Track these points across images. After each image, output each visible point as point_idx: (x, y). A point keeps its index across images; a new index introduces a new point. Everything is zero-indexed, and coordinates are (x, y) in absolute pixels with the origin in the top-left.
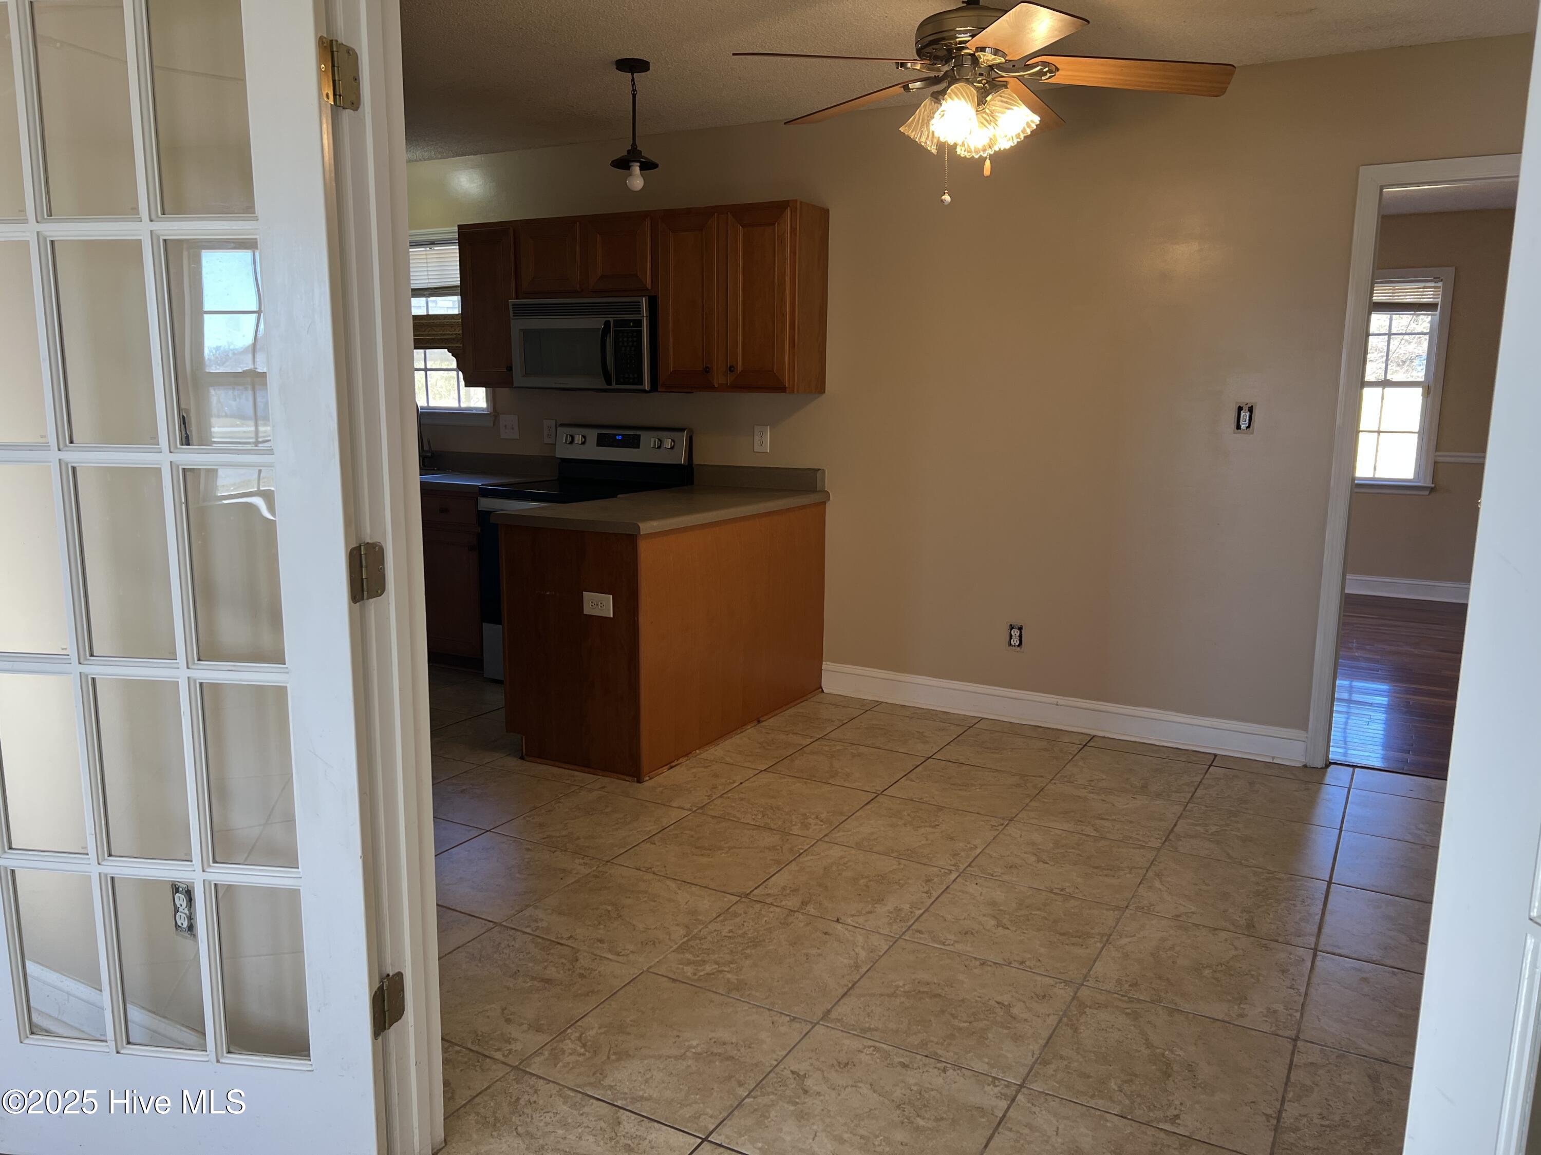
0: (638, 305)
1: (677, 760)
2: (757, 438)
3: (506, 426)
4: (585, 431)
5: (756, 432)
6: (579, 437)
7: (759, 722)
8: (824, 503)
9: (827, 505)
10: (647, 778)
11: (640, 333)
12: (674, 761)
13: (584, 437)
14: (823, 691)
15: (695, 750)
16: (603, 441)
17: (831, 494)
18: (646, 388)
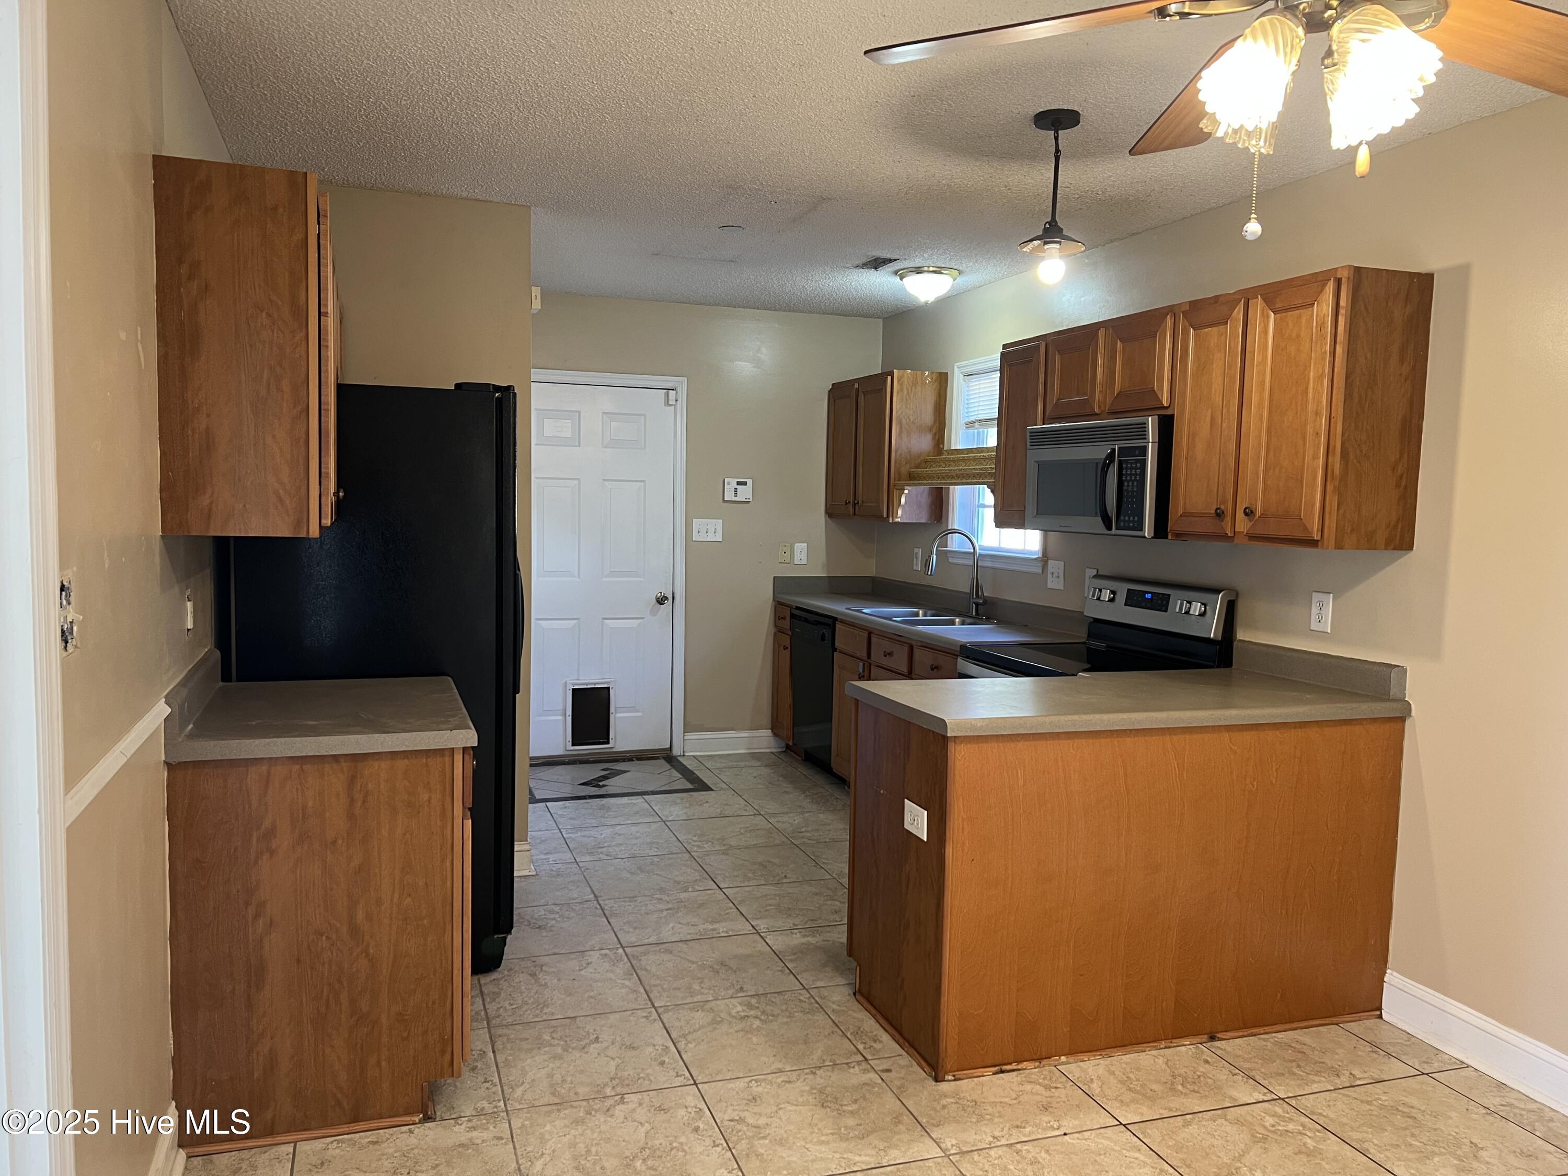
0: (1141, 430)
1: (1019, 1062)
2: (1315, 610)
3: (1052, 573)
4: (1115, 585)
5: (1314, 601)
6: (1107, 592)
7: (1212, 1038)
8: (1402, 720)
9: (1407, 723)
10: (950, 1078)
11: (1144, 463)
12: (1010, 1064)
13: (1113, 592)
14: (1380, 1016)
15: (1060, 1056)
16: (1134, 599)
17: (1413, 706)
18: (1146, 535)
